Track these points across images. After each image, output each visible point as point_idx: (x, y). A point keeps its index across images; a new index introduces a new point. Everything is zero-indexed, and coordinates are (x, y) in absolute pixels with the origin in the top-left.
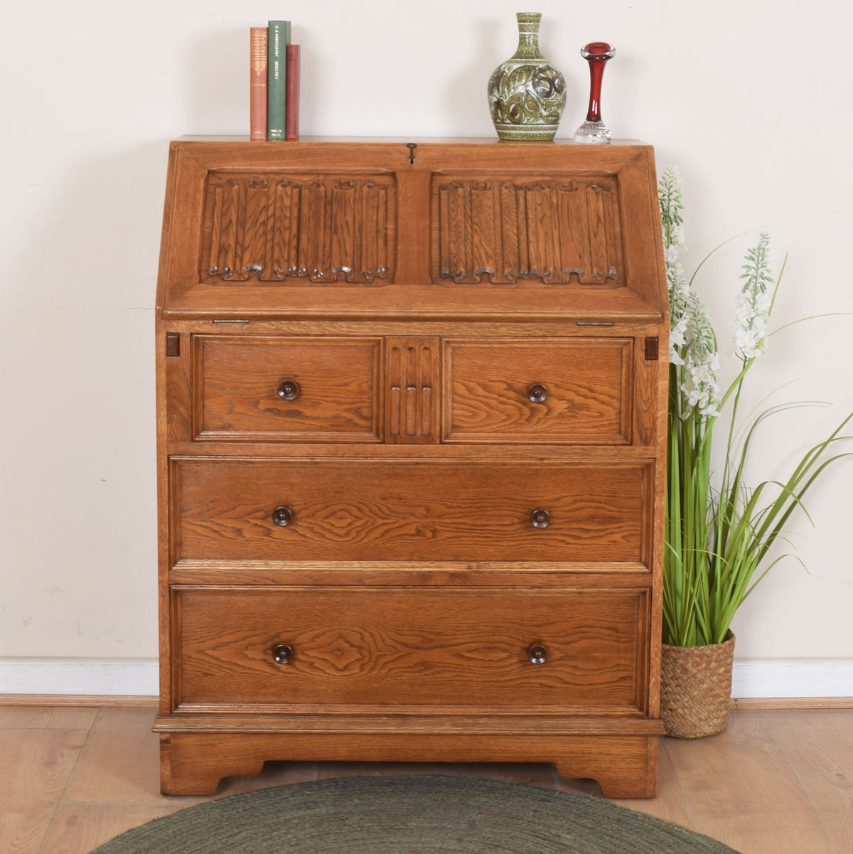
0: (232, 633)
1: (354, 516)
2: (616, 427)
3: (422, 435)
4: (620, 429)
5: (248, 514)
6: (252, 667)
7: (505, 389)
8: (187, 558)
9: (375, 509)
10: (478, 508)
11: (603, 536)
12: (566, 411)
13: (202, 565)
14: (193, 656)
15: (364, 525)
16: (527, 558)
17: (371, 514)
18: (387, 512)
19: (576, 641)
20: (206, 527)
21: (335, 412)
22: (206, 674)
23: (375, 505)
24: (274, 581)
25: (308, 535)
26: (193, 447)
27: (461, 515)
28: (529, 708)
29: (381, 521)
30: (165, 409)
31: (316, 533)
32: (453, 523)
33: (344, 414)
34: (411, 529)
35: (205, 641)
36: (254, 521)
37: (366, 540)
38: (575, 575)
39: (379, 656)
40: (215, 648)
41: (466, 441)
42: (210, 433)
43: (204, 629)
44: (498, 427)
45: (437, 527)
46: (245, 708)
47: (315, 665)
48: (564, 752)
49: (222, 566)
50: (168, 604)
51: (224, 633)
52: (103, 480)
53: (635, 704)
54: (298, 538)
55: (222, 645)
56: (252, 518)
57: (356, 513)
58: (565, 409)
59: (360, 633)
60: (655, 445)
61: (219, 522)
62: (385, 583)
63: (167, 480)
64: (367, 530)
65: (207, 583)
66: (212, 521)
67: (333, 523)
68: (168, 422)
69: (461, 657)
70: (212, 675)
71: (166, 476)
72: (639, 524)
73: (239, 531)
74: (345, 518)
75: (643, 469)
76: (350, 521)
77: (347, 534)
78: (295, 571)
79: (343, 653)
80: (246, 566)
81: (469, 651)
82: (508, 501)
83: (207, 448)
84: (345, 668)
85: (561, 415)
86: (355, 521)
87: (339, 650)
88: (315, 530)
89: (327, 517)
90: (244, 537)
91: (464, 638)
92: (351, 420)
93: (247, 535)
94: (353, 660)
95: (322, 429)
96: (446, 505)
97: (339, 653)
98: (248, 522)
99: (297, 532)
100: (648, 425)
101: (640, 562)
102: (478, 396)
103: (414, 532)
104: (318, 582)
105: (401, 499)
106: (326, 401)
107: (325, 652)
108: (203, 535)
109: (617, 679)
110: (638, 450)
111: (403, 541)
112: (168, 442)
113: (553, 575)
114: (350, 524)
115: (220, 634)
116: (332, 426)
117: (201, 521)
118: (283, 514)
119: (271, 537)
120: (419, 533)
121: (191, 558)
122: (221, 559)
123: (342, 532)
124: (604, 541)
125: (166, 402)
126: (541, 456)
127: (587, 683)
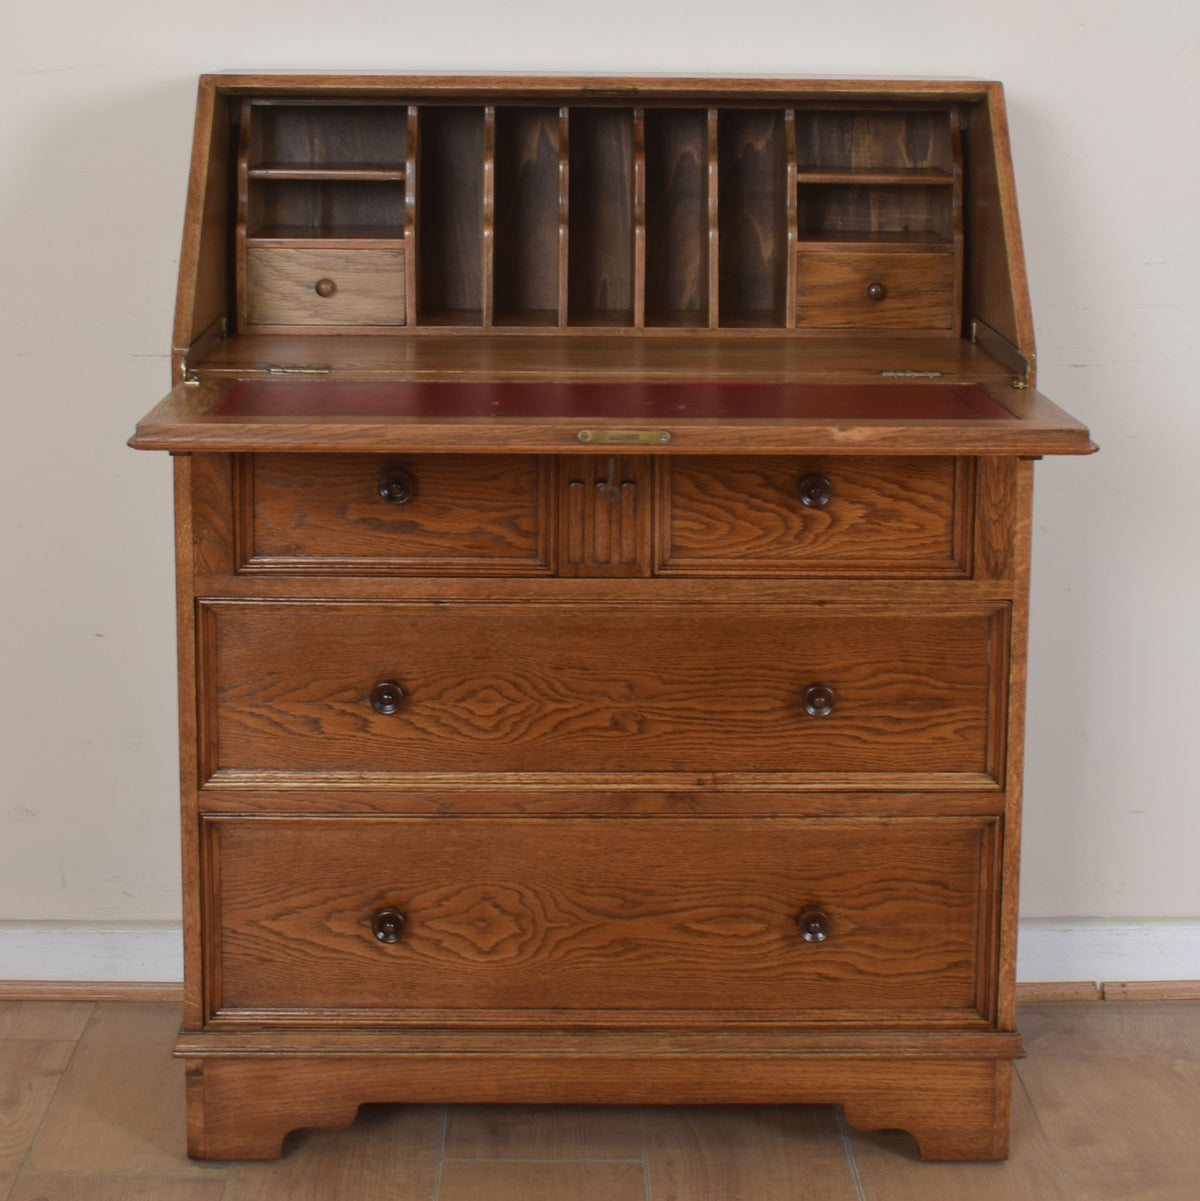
0: (304, 893)
1: (508, 698)
2: (946, 548)
3: (621, 563)
4: (952, 552)
5: (332, 695)
6: (339, 947)
7: (761, 486)
8: (228, 768)
9: (543, 686)
10: (715, 683)
11: (923, 729)
12: (862, 521)
13: (253, 780)
14: (240, 930)
15: (524, 712)
16: (798, 767)
17: (534, 694)
18: (563, 690)
19: (878, 904)
20: (260, 716)
21: (475, 525)
22: (263, 960)
23: (542, 679)
24: (374, 807)
25: (431, 730)
26: (237, 584)
27: (685, 695)
28: (798, 1014)
29: (552, 706)
30: (189, 520)
31: (444, 725)
32: (674, 709)
33: (490, 528)
34: (604, 719)
35: (259, 906)
36: (339, 706)
37: (527, 738)
38: (876, 795)
39: (550, 929)
40: (275, 918)
41: (695, 572)
42: (265, 560)
43: (257, 886)
44: (749, 549)
45: (646, 715)
46: (328, 1016)
47: (444, 944)
48: (858, 1087)
49: (289, 780)
50: (196, 846)
51: (291, 893)
52: (99, 635)
53: (974, 1006)
54: (414, 734)
55: (290, 911)
56: (336, 702)
57: (512, 692)
58: (861, 517)
59: (518, 892)
60: (1011, 579)
61: (282, 707)
62: (560, 811)
63: (193, 638)
64: (530, 720)
65: (262, 808)
66: (270, 707)
67: (471, 708)
68: (195, 542)
69: (686, 929)
70: (271, 961)
71: (192, 632)
72: (983, 710)
73: (316, 722)
74: (493, 701)
75: (990, 618)
76: (500, 705)
77: (496, 728)
78: (409, 790)
79: (489, 925)
80: (326, 780)
81: (698, 922)
82: (763, 671)
83: (260, 584)
84: (494, 949)
85: (854, 529)
86: (509, 705)
87: (484, 920)
88: (443, 721)
89: (463, 699)
90: (323, 733)
91: (690, 900)
92: (503, 538)
93: (328, 729)
94: (505, 936)
95: (453, 552)
96: (660, 678)
97: (483, 924)
98: (330, 707)
99: (412, 723)
100: (999, 544)
101: (985, 772)
102: (714, 496)
103: (607, 724)
104: (448, 809)
105: (587, 669)
106: (460, 505)
107: (460, 924)
108: (255, 730)
109: (944, 966)
110: (983, 586)
111: (590, 739)
112: (195, 575)
113: (840, 796)
114: (500, 711)
115: (285, 895)
116: (471, 547)
117: (251, 706)
118: (391, 693)
119: (367, 732)
120: (615, 725)
121: (238, 768)
122: (286, 769)
123: (488, 724)
124: (924, 738)
125: (190, 508)
126: (820, 598)
127: (895, 972)
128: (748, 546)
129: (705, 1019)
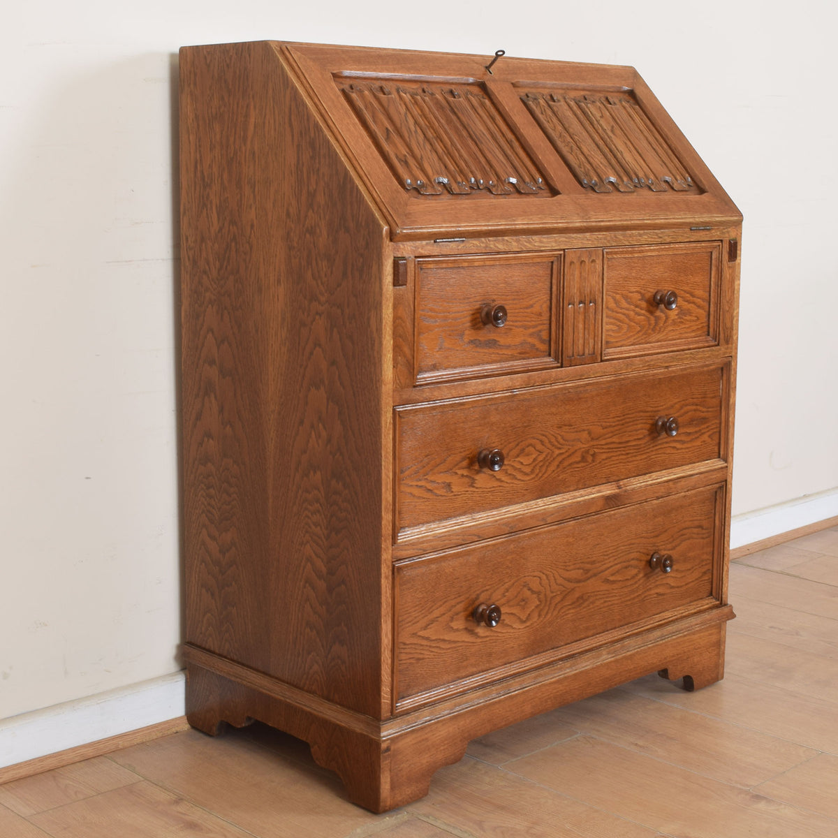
0: (441, 606)
1: (538, 451)
2: (705, 329)
3: (589, 354)
4: (708, 332)
5: (457, 465)
6: (456, 639)
7: (640, 300)
8: (404, 528)
9: (553, 440)
10: (623, 424)
11: (698, 437)
12: (676, 317)
13: (420, 533)
14: (408, 642)
15: (545, 458)
16: (653, 469)
17: (549, 446)
18: (562, 441)
19: (679, 545)
20: (421, 486)
21: (522, 338)
22: (419, 659)
23: (553, 435)
24: (479, 536)
25: (503, 479)
26: (415, 394)
27: (610, 435)
28: (651, 620)
29: (557, 452)
30: (391, 351)
31: (510, 474)
32: (607, 444)
33: (530, 340)
34: (577, 458)
35: (418, 622)
36: (460, 472)
37: (546, 475)
38: (683, 480)
39: (552, 598)
40: (425, 628)
41: (618, 356)
42: (425, 376)
43: (417, 608)
44: (634, 339)
45: (595, 450)
46: (454, 688)
47: (505, 622)
48: (673, 656)
50: (390, 587)
51: (434, 608)
52: (87, 478)
53: (711, 594)
54: (496, 484)
55: (432, 621)
56: (459, 469)
57: (539, 446)
58: (676, 315)
59: (540, 578)
60: (732, 344)
61: (433, 478)
62: (562, 518)
64: (547, 463)
65: (425, 552)
66: (427, 479)
67: (522, 461)
68: (394, 367)
69: (607, 581)
70: (423, 659)
71: (391, 432)
72: (718, 421)
73: (449, 485)
74: (532, 454)
75: (722, 369)
76: (534, 456)
77: (532, 471)
78: (496, 521)
79: (526, 603)
80: (457, 524)
81: (612, 575)
82: (642, 414)
83: (427, 393)
84: (528, 619)
85: (674, 323)
86: (539, 455)
87: (524, 600)
88: (509, 472)
89: (518, 456)
90: (452, 492)
91: (610, 562)
92: (534, 345)
93: (455, 489)
94: (533, 608)
95: (513, 358)
96: (601, 425)
97: (523, 603)
98: (456, 473)
99: (495, 476)
100: (728, 325)
101: (719, 457)
102: (622, 308)
103: (579, 459)
104: (514, 529)
105: (572, 426)
106: (516, 327)
107: (513, 606)
108: (419, 497)
109: (701, 574)
110: (722, 348)
111: (572, 470)
112: (394, 391)
113: (671, 483)
114: (535, 460)
115: (431, 610)
116: (520, 354)
117: (417, 481)
118: (484, 461)
119: (474, 487)
120: (583, 459)
121: (409, 526)
122: (434, 521)
123: (527, 470)
124: (698, 443)
125: (392, 342)
126: (667, 365)
127: (684, 584)
128: (635, 337)
129: (617, 634)
